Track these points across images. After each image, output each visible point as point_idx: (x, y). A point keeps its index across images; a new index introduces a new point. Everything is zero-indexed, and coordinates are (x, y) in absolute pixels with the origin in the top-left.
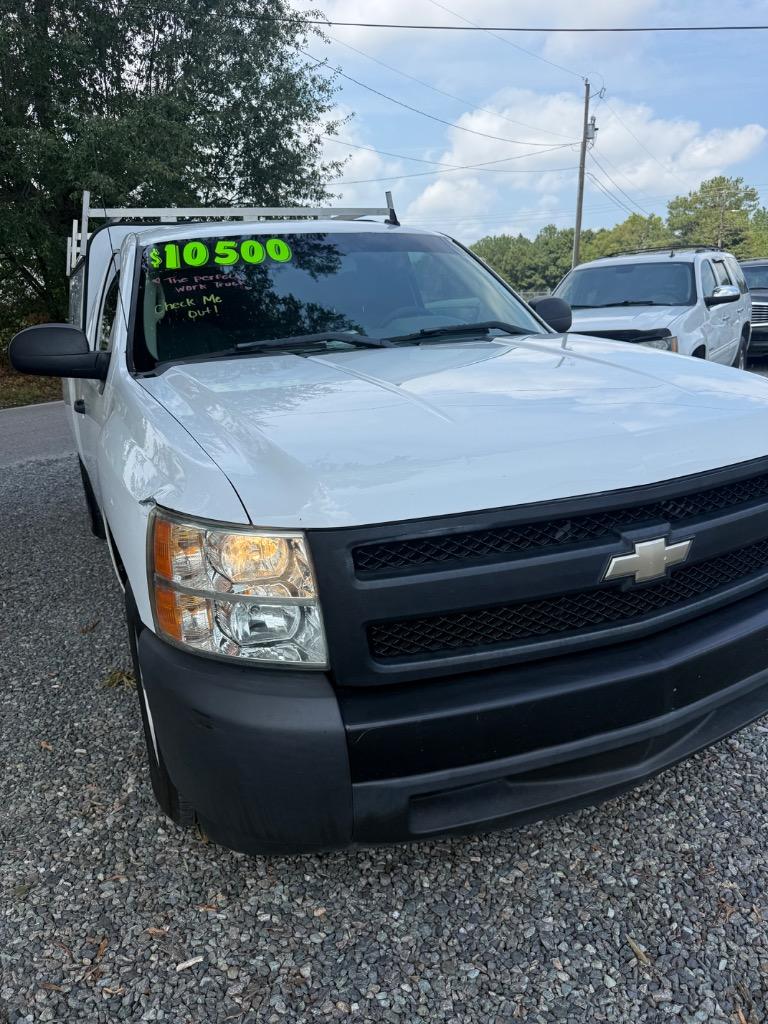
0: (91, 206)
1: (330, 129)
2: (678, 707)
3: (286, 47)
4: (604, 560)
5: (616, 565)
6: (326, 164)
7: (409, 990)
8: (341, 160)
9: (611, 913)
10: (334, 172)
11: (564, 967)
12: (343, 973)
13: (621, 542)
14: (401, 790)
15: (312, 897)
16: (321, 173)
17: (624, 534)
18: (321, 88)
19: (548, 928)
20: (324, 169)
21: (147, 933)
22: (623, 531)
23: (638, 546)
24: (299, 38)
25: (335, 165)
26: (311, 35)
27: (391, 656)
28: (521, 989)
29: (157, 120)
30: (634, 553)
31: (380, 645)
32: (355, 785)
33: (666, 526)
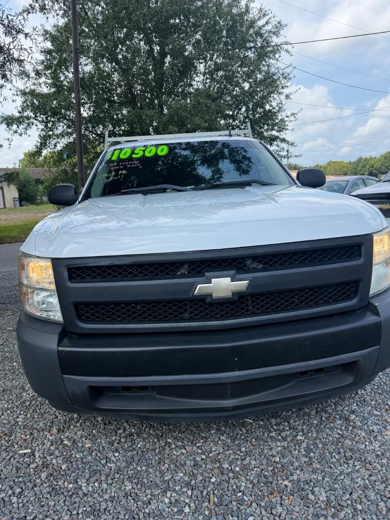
0: (109, 137)
1: (287, 97)
2: (240, 370)
3: (271, 61)
4: (194, 285)
5: (201, 288)
6: (289, 114)
7: (97, 486)
8: (296, 112)
9: (213, 480)
10: (292, 118)
11: (171, 496)
12: (77, 471)
13: (205, 277)
14: (83, 382)
15: (90, 439)
16: (286, 119)
17: (206, 274)
18: (285, 78)
19: (178, 478)
20: (287, 117)
21: (21, 437)
22: (206, 272)
23: (213, 280)
24: (277, 56)
25: (293, 114)
26: (283, 53)
27: (87, 320)
28: (143, 499)
29: (201, 101)
30: (211, 283)
31: (83, 315)
32: (64, 376)
33: (232, 272)
